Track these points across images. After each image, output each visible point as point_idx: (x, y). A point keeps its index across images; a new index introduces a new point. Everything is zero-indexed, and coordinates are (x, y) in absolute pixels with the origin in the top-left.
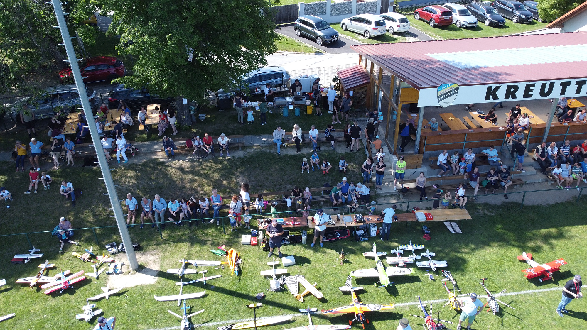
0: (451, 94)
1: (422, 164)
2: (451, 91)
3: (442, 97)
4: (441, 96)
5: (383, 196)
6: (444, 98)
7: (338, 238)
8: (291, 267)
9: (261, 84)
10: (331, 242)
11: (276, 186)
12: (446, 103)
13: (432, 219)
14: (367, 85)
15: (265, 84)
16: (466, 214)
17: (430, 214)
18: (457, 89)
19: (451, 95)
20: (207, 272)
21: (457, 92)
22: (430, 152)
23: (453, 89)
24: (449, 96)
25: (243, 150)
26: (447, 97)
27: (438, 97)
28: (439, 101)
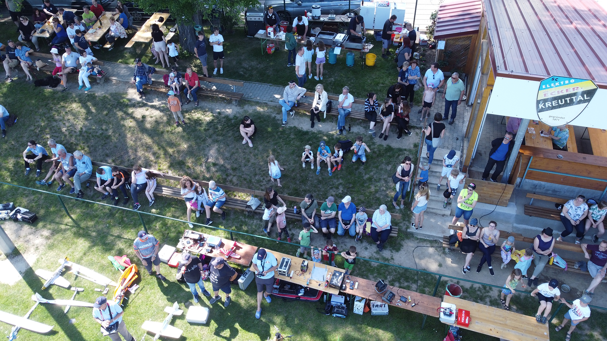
0: (571, 100)
2: (575, 94)
3: (548, 104)
4: (545, 101)
5: (418, 239)
6: (553, 108)
7: (299, 297)
8: (196, 327)
10: (284, 299)
11: (255, 175)
12: (555, 118)
13: (467, 325)
14: (474, 36)
17: (467, 313)
18: (590, 93)
19: (572, 103)
20: (83, 291)
21: (589, 101)
23: (580, 90)
24: (566, 105)
25: (240, 106)
26: (560, 106)
27: (538, 102)
28: (540, 111)
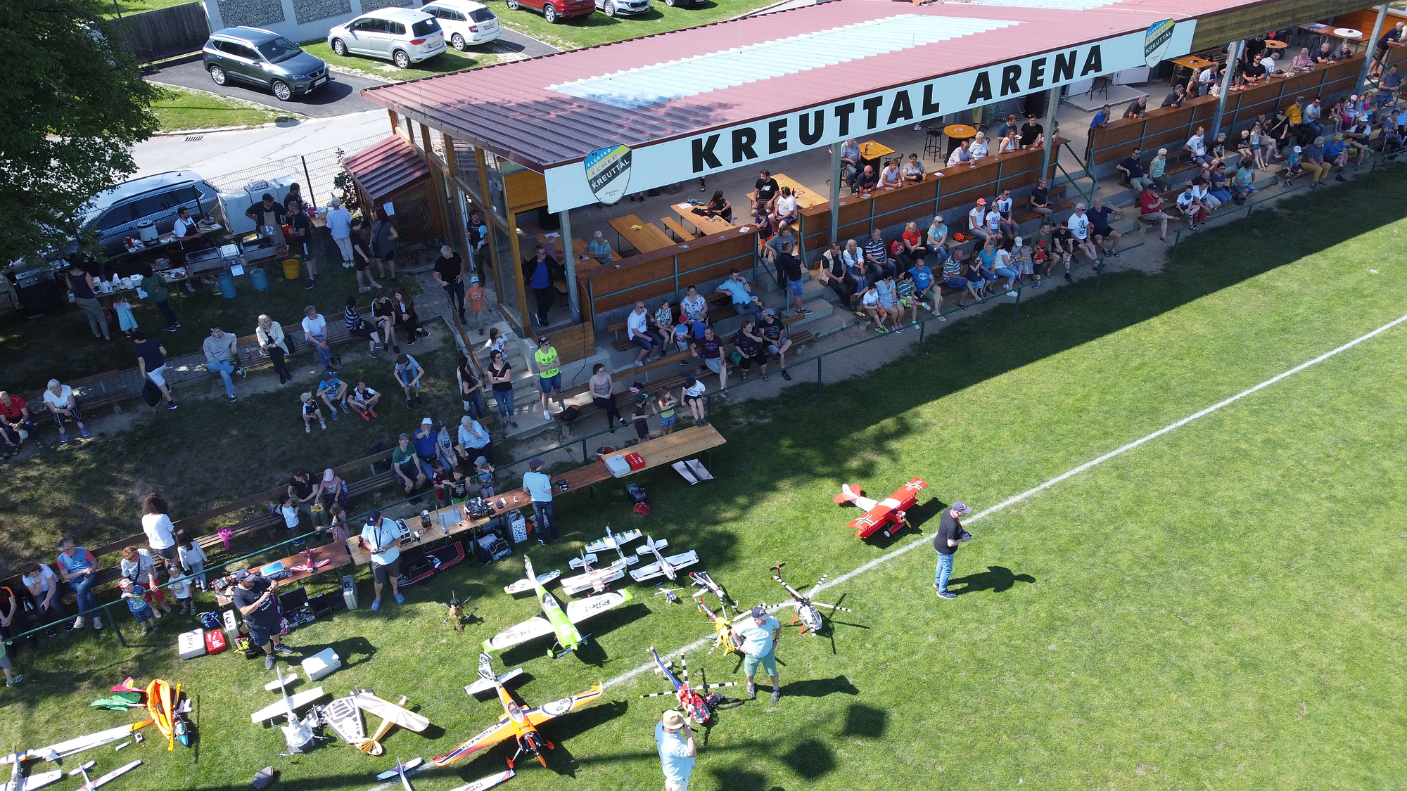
0: (616, 169)
1: (596, 344)
2: (616, 163)
3: (600, 181)
4: (595, 179)
5: (524, 441)
6: (605, 183)
7: (438, 569)
8: (331, 677)
9: (139, 224)
10: (422, 583)
11: (243, 482)
12: (611, 194)
13: (643, 465)
14: (426, 181)
15: (149, 222)
16: (713, 434)
17: (636, 455)
18: (628, 157)
19: (618, 173)
20: (95, 764)
21: (630, 165)
22: (608, 313)
23: (619, 157)
24: (614, 176)
25: (128, 411)
26: (610, 180)
27: (590, 183)
28: (595, 191)
